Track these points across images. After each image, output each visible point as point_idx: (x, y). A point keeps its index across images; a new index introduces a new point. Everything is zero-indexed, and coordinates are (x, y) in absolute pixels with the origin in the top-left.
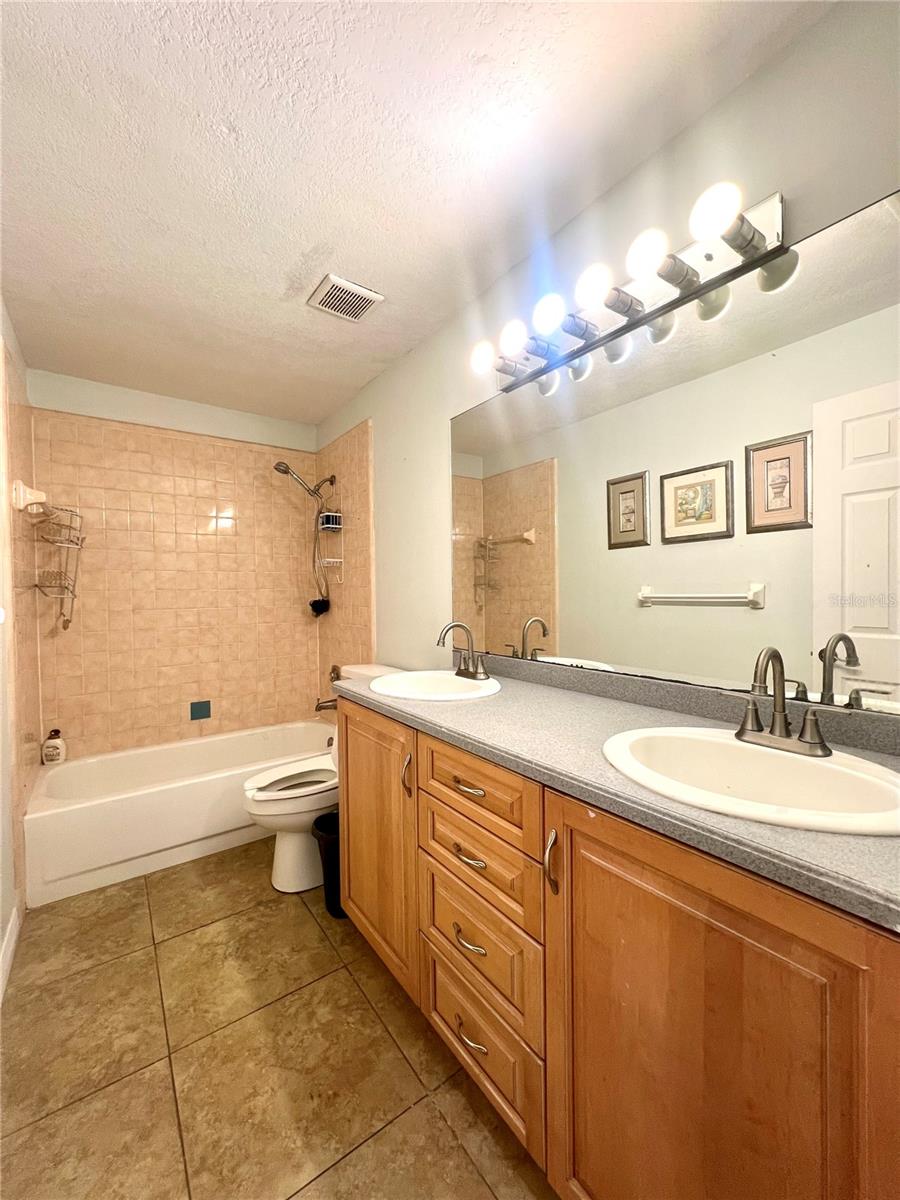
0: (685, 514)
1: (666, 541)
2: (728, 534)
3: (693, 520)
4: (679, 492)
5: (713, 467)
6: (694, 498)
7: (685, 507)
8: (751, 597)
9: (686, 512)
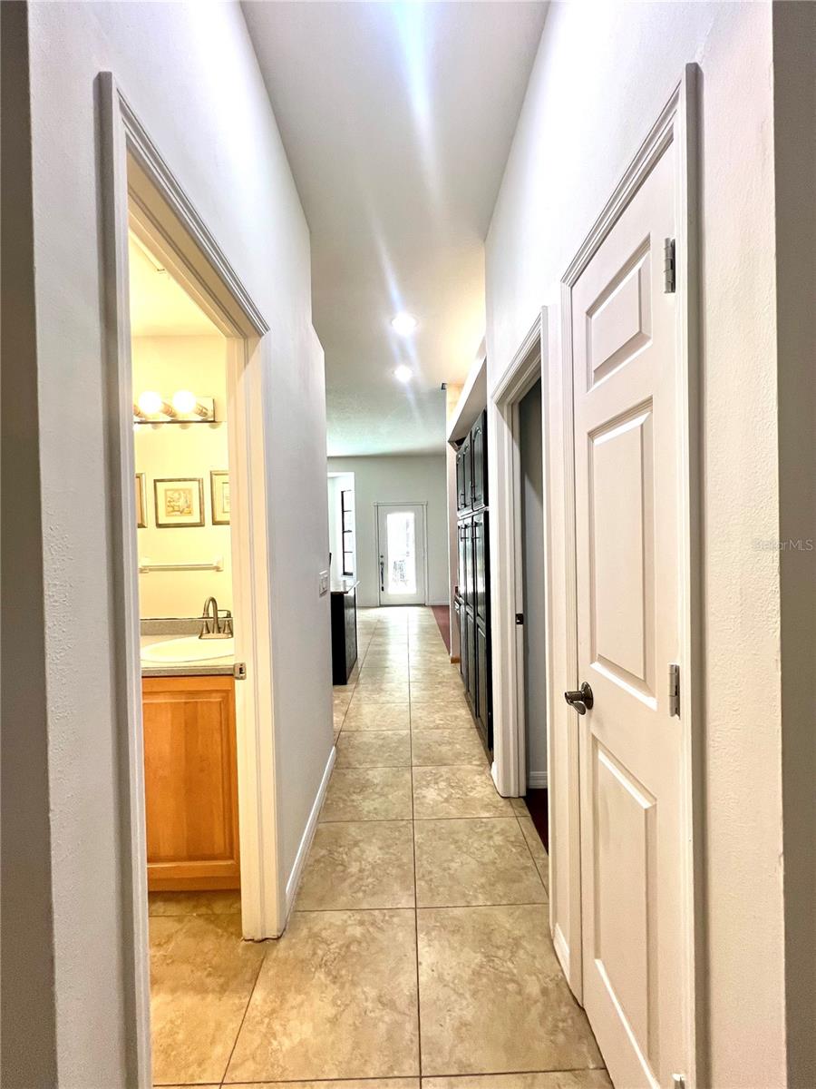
0: (172, 509)
1: (159, 526)
2: (201, 525)
3: (179, 513)
4: (169, 493)
5: (191, 480)
6: (179, 499)
7: (172, 504)
8: (215, 565)
9: (173, 507)
